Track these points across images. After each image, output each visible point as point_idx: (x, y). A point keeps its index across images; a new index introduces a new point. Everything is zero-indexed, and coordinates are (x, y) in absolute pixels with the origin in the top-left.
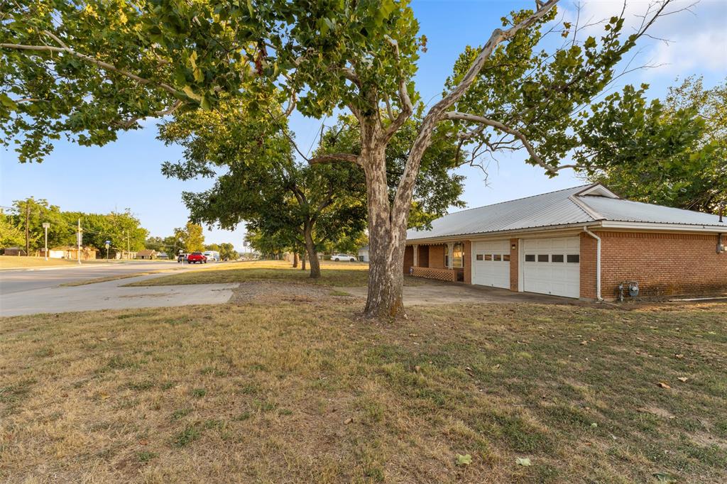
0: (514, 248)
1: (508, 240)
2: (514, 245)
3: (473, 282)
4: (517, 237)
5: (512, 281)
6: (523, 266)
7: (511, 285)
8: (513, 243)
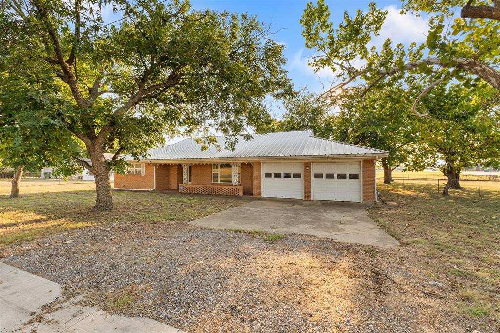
0: (307, 168)
1: (302, 162)
2: (307, 167)
3: (263, 195)
4: (310, 161)
5: (305, 193)
6: (314, 182)
7: (305, 196)
8: (307, 165)
